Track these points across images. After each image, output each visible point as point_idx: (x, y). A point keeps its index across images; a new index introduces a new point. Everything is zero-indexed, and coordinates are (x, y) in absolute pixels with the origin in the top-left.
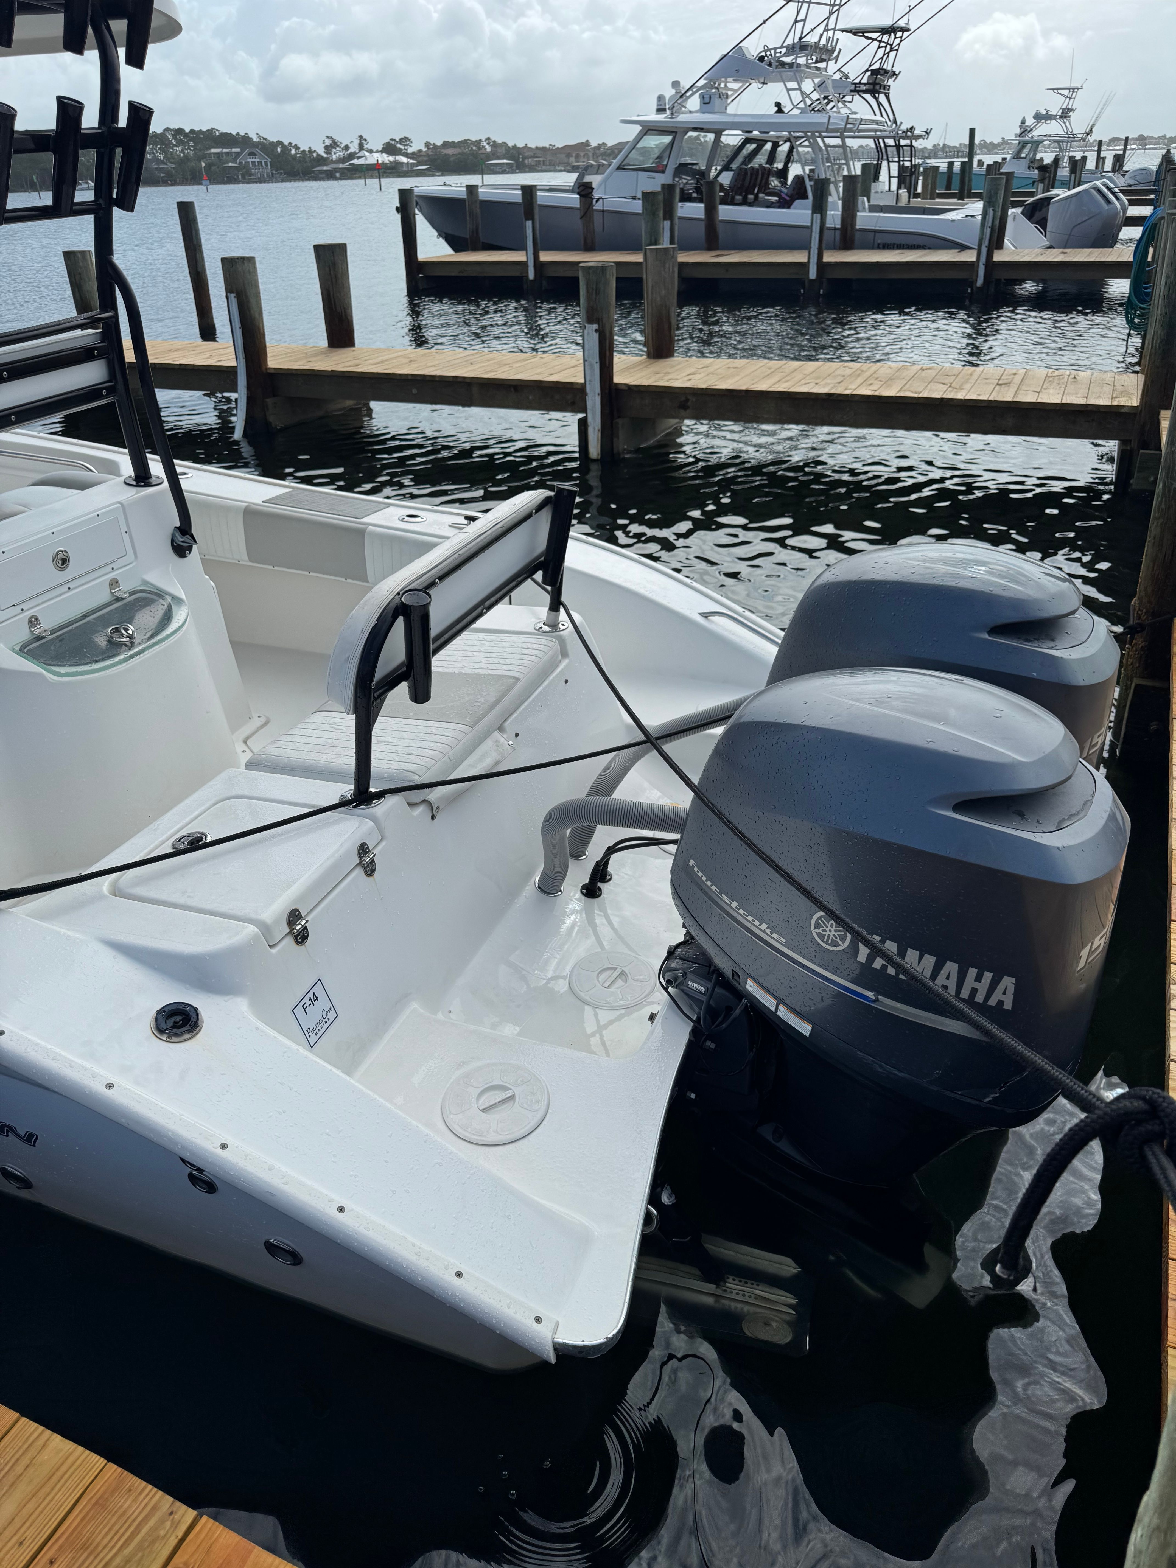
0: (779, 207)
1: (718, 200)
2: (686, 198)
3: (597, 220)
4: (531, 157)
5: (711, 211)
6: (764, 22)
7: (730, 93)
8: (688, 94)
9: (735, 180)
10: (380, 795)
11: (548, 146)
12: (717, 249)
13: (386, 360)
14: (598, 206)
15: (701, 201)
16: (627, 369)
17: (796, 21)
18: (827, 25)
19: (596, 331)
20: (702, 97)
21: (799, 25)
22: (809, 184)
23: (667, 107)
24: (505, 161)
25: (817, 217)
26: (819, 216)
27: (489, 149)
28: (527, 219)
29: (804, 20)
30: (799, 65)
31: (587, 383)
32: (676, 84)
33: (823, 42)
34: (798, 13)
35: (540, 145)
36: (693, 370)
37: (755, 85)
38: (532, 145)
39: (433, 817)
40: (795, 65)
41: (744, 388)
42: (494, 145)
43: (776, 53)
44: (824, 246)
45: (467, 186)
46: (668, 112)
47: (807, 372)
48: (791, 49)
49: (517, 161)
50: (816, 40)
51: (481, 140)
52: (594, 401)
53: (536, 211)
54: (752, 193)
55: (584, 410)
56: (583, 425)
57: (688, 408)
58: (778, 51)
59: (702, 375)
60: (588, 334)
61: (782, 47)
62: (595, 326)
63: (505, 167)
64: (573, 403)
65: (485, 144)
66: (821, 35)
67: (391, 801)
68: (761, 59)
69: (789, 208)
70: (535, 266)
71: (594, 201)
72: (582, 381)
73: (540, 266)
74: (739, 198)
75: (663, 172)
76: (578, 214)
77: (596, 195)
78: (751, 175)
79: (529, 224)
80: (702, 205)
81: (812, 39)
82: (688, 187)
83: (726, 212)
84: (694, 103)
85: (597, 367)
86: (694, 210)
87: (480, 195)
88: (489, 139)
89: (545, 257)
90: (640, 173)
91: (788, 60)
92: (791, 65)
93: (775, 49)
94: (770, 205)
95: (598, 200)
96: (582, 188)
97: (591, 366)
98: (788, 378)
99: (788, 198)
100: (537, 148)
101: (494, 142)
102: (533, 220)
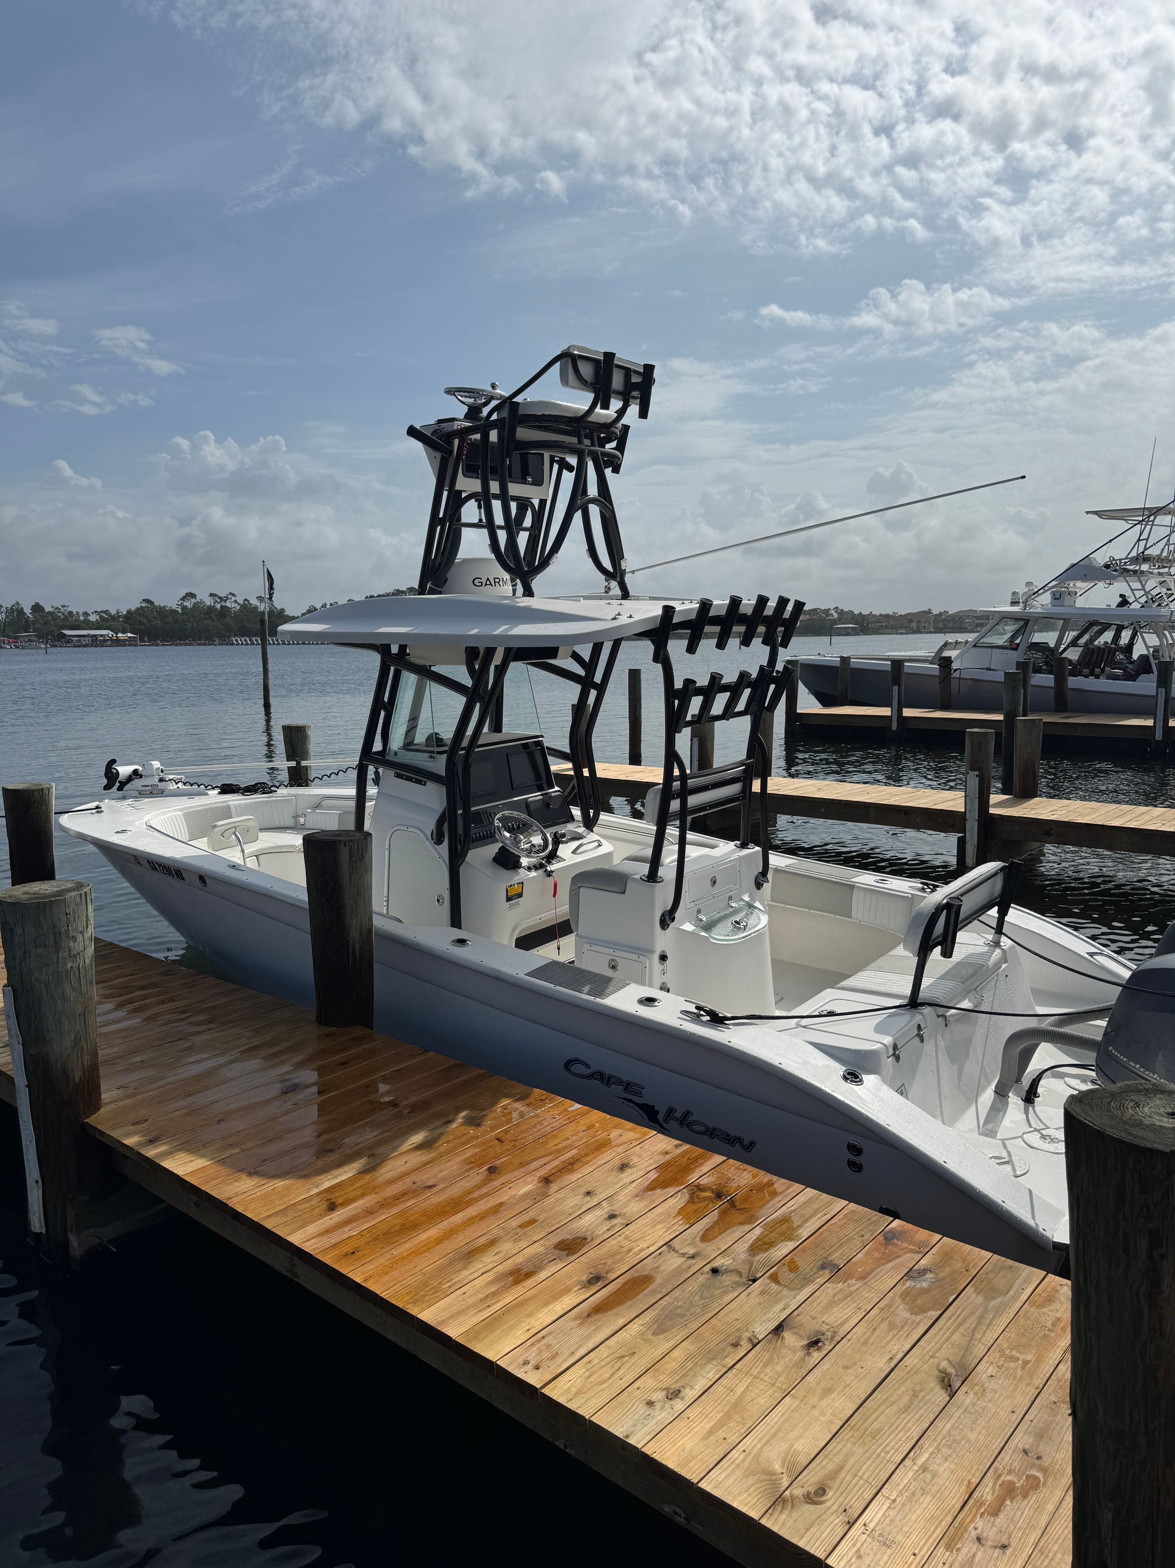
0: (1125, 680)
1: (1067, 673)
2: (1038, 670)
3: (954, 685)
4: (875, 622)
5: (1060, 681)
6: (1110, 541)
7: (1077, 590)
8: (1040, 592)
9: (1083, 656)
10: (923, 1004)
11: (891, 614)
12: (1065, 711)
13: (800, 787)
14: (956, 675)
15: (1050, 673)
16: (998, 805)
17: (1139, 540)
18: (1169, 540)
19: (977, 776)
20: (1054, 594)
21: (1142, 543)
22: (1153, 662)
23: (1021, 601)
24: (851, 626)
25: (1162, 691)
26: (1164, 690)
27: (836, 615)
28: (894, 684)
29: (1147, 539)
30: (1142, 572)
31: (967, 812)
32: (1029, 584)
33: (1165, 554)
34: (1141, 534)
35: (884, 613)
36: (1055, 808)
37: (1101, 585)
38: (877, 613)
39: (946, 1025)
40: (1139, 572)
41: (1101, 823)
42: (841, 613)
43: (1120, 563)
44: (1169, 714)
45: (842, 657)
46: (1021, 604)
47: (1154, 815)
48: (1136, 560)
49: (861, 625)
50: (1158, 553)
51: (829, 609)
52: (972, 826)
53: (903, 678)
54: (1100, 668)
55: (964, 831)
56: (962, 843)
57: (1052, 835)
58: (1123, 561)
59: (1064, 812)
60: (970, 778)
61: (1126, 558)
62: (977, 773)
63: (850, 630)
64: (953, 826)
65: (833, 612)
66: (1163, 550)
67: (927, 1010)
68: (1107, 566)
69: (1134, 680)
70: (898, 720)
71: (952, 671)
72: (963, 810)
73: (902, 720)
74: (1086, 671)
75: (1016, 649)
76: (937, 680)
77: (954, 666)
78: (1098, 653)
79: (896, 688)
80: (1053, 676)
81: (1154, 552)
82: (1038, 661)
83: (1074, 682)
84: (1046, 599)
85: (977, 801)
86: (1045, 680)
87: (851, 663)
88: (837, 608)
89: (908, 712)
90: (994, 650)
91: (1131, 567)
92: (1135, 572)
93: (1120, 560)
94: (1115, 678)
95: (956, 670)
96: (942, 661)
97: (972, 800)
98: (1138, 819)
99: (1133, 673)
100: (881, 615)
101: (842, 610)
102: (899, 685)
